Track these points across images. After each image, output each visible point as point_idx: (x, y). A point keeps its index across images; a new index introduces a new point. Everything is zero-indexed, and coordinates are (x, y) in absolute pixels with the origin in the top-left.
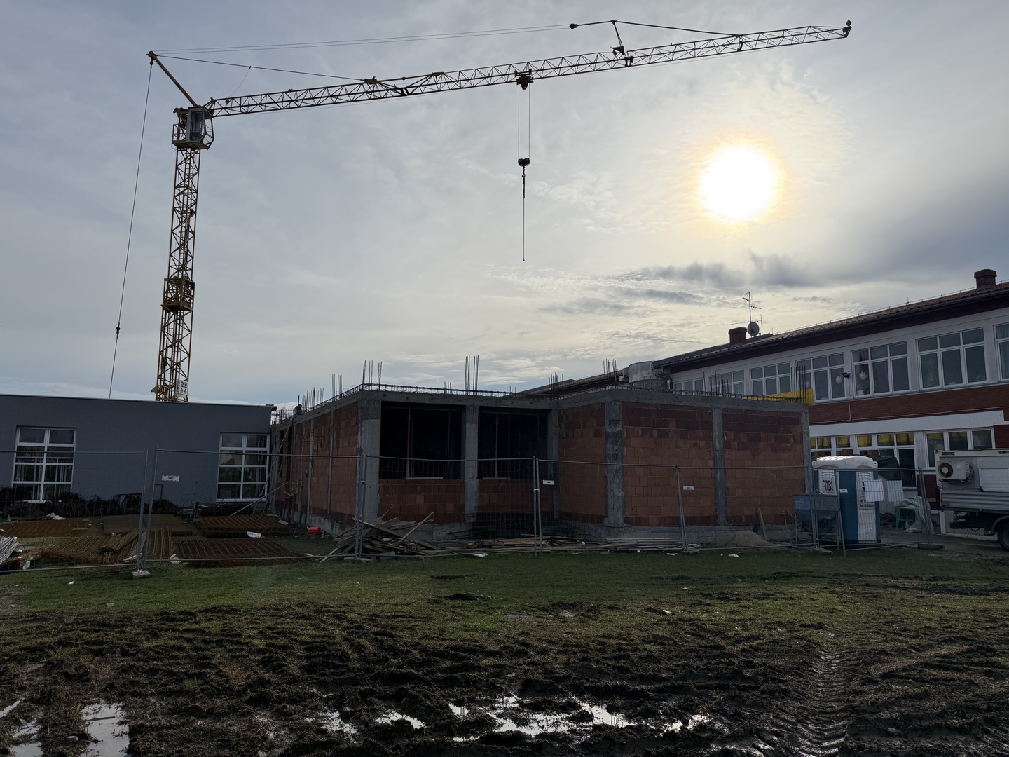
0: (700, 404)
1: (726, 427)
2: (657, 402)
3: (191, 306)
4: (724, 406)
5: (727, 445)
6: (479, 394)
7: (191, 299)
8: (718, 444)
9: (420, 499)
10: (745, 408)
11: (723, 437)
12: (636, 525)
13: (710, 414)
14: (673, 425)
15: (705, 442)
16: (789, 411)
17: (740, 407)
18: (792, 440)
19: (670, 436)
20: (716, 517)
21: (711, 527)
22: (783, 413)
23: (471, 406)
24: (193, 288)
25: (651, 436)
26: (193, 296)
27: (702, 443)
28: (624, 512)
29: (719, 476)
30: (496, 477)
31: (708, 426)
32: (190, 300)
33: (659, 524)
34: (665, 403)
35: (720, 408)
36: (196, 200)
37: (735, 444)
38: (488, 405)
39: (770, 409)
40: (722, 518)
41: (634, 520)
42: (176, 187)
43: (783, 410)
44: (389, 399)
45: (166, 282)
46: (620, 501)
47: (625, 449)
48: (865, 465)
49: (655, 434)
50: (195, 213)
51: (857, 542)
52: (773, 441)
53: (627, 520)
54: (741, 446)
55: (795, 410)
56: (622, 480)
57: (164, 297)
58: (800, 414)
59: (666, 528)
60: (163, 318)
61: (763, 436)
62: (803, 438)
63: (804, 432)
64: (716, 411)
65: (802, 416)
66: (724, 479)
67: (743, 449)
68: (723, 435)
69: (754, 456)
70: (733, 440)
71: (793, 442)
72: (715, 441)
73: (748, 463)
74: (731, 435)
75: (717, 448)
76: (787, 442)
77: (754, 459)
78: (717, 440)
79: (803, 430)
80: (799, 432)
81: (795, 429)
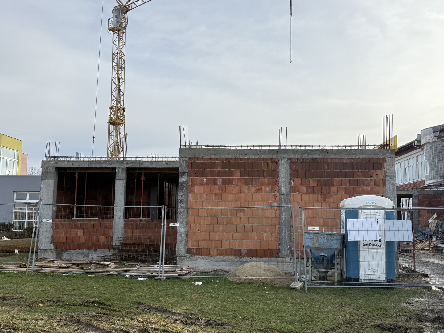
0: (265, 156)
1: (294, 174)
2: (223, 156)
3: (124, 122)
4: (292, 156)
5: (294, 190)
6: (128, 159)
8: (284, 188)
9: (80, 232)
10: (317, 157)
11: (290, 182)
12: (198, 255)
13: (277, 164)
14: (237, 174)
15: (270, 187)
16: (369, 157)
17: (310, 157)
18: (372, 183)
19: (234, 183)
20: (279, 251)
21: (272, 259)
22: (362, 159)
23: (120, 168)
24: (124, 111)
25: (215, 184)
26: (125, 116)
27: (267, 189)
28: (186, 244)
29: (283, 216)
31: (275, 174)
33: (221, 255)
34: (230, 156)
35: (287, 159)
36: (125, 60)
37: (304, 188)
39: (344, 157)
40: (285, 251)
41: (195, 251)
42: (113, 54)
43: (362, 156)
44: (60, 165)
45: (110, 109)
46: (183, 235)
47: (190, 195)
49: (219, 182)
50: (124, 68)
52: (348, 185)
53: (188, 251)
54: (310, 190)
55: (376, 156)
56: (185, 220)
57: (109, 117)
58: (384, 160)
59: (226, 258)
60: (109, 130)
61: (336, 180)
62: (387, 181)
63: (388, 176)
64: (283, 161)
65: (385, 161)
66: (290, 219)
67: (312, 192)
68: (290, 181)
69: (324, 198)
70: (301, 185)
71: (374, 186)
72: (281, 186)
73: (317, 205)
74: (298, 180)
75: (283, 192)
76: (366, 185)
77: (325, 201)
78: (283, 185)
79: (387, 174)
80: (381, 176)
81: (376, 173)
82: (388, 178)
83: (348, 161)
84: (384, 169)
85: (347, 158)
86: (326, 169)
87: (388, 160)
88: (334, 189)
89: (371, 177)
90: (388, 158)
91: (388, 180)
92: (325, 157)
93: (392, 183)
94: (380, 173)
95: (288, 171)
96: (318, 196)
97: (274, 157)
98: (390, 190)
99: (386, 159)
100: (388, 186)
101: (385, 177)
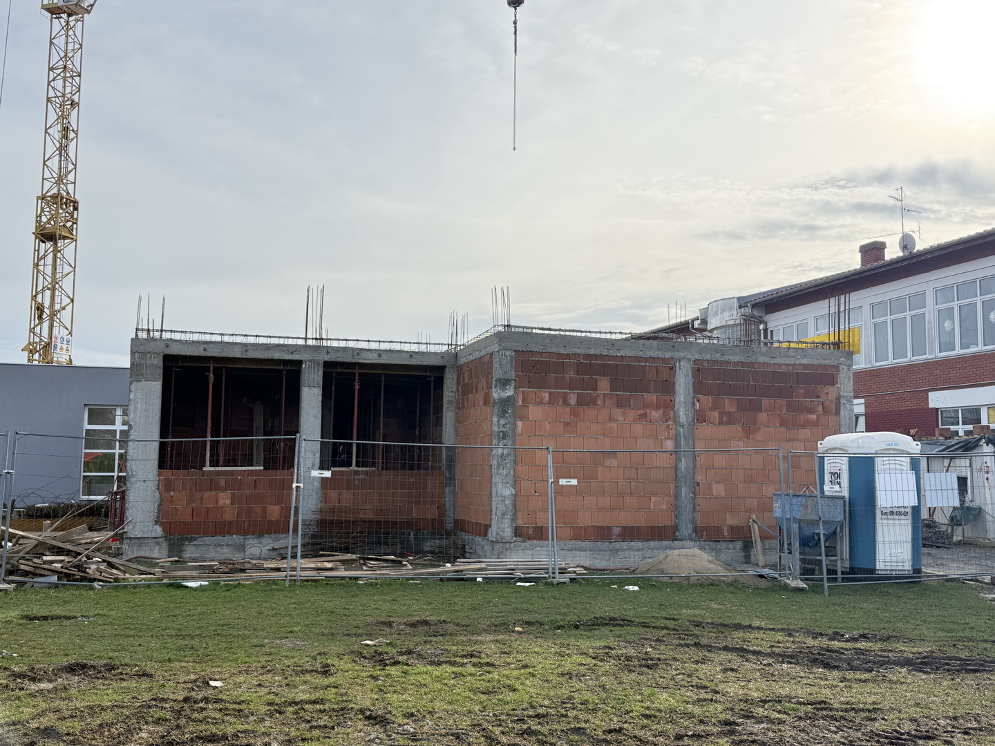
0: (652, 354)
1: (700, 387)
2: (578, 351)
3: (74, 233)
4: (697, 357)
5: (700, 417)
7: (74, 223)
8: (683, 414)
9: (225, 499)
10: (736, 359)
11: (694, 404)
12: (535, 539)
13: (671, 368)
14: (604, 385)
15: (661, 412)
16: (816, 362)
17: (726, 358)
18: (820, 408)
19: (599, 402)
20: (675, 528)
21: (665, 543)
22: (805, 366)
23: (311, 361)
24: (76, 208)
25: (566, 403)
26: (77, 219)
27: (656, 414)
28: (514, 519)
29: (683, 465)
30: (354, 467)
31: (668, 387)
32: (72, 226)
33: (575, 538)
34: (592, 352)
35: (689, 360)
36: (79, 86)
37: (715, 415)
38: (338, 360)
39: (778, 360)
40: (686, 529)
41: (530, 531)
42: (51, 69)
43: (804, 361)
44: (175, 350)
45: (40, 201)
46: (507, 502)
47: (520, 424)
48: (894, 447)
49: (573, 400)
50: (78, 104)
51: (873, 571)
52: (785, 411)
53: (518, 532)
54: (725, 419)
55: (826, 362)
56: (512, 472)
57: (37, 221)
58: (836, 368)
59: (586, 544)
60: (35, 250)
61: (766, 402)
62: (841, 405)
63: (843, 396)
64: (682, 363)
65: (839, 371)
66: (693, 470)
67: (728, 423)
68: (694, 402)
69: (748, 433)
70: (712, 409)
71: (823, 413)
72: (679, 410)
73: (738, 445)
74: (707, 400)
75: (681, 421)
76: (811, 411)
77: (748, 438)
78: (681, 409)
79: (841, 393)
80: (832, 397)
81: (826, 391)
82: (843, 401)
83: (784, 369)
84: (838, 384)
85: (783, 362)
86: (751, 381)
87: (843, 369)
88: (763, 416)
89: (818, 397)
90: (843, 366)
91: (843, 404)
92: (750, 360)
93: (848, 408)
94: (832, 391)
95: (691, 383)
96: (737, 429)
97: (667, 356)
98: (845, 421)
99: (841, 368)
100: (842, 413)
101: (839, 398)
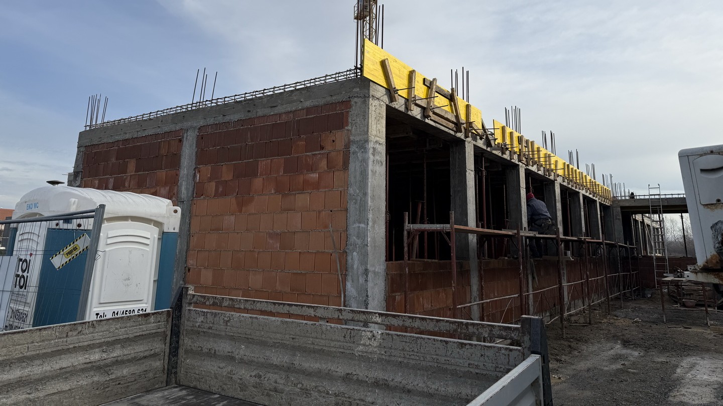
0: (166, 129)
4: (202, 123)
5: (199, 191)
8: (185, 188)
11: (195, 176)
13: (180, 141)
14: (132, 165)
15: (167, 188)
17: (227, 119)
18: (324, 164)
19: (126, 184)
27: (163, 192)
35: (195, 128)
37: (212, 186)
49: (111, 184)
52: (281, 172)
54: (221, 189)
55: (334, 99)
58: (348, 104)
61: (263, 163)
62: (351, 155)
63: (354, 142)
64: (189, 133)
65: (351, 107)
68: (195, 173)
70: (210, 180)
71: (326, 169)
72: (181, 185)
76: (312, 169)
79: (352, 138)
80: (340, 145)
81: (332, 139)
82: (353, 148)
83: (284, 118)
84: (347, 126)
85: (283, 111)
87: (356, 103)
88: (258, 182)
89: (322, 148)
90: (356, 99)
91: (354, 153)
92: (250, 115)
93: (360, 158)
94: (339, 137)
95: (194, 154)
96: (231, 201)
97: (178, 128)
98: (355, 177)
99: (353, 103)
100: (352, 166)
101: (348, 144)
